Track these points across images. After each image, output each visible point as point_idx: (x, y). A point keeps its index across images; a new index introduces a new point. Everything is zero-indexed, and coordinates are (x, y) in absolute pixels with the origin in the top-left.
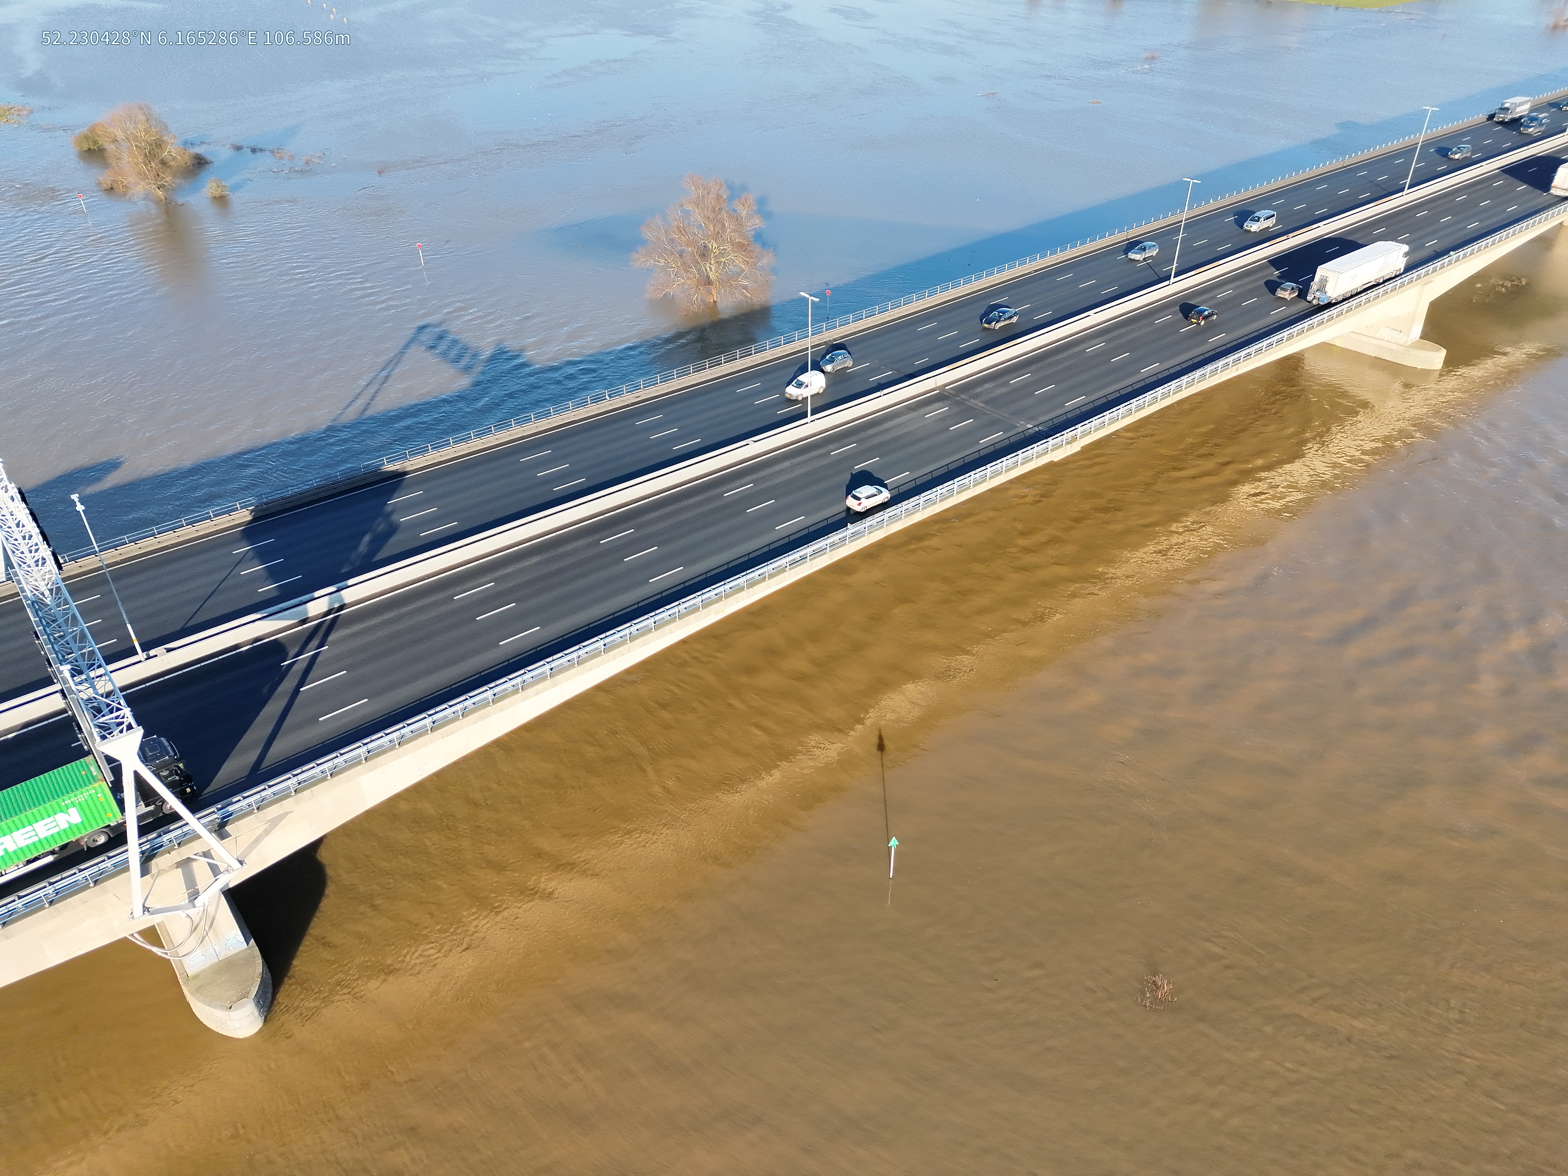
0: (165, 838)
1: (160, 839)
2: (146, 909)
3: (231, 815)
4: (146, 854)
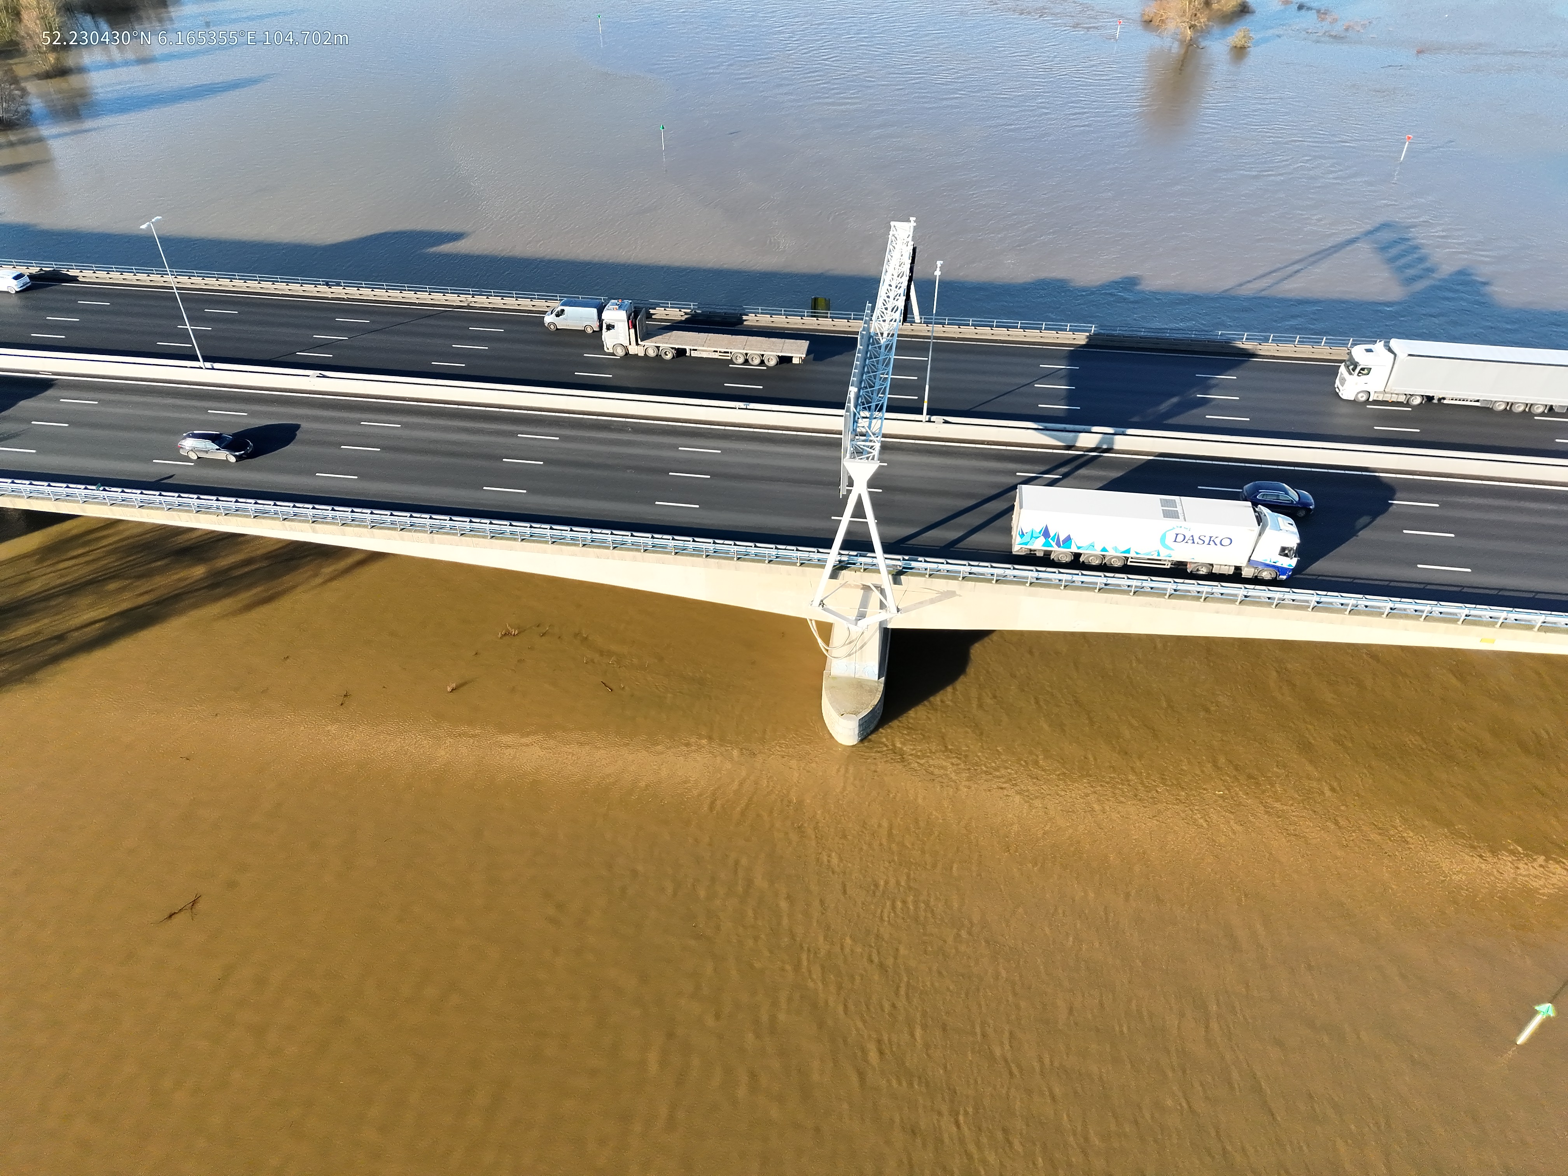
0: (858, 559)
1: (854, 558)
2: (822, 604)
3: (910, 569)
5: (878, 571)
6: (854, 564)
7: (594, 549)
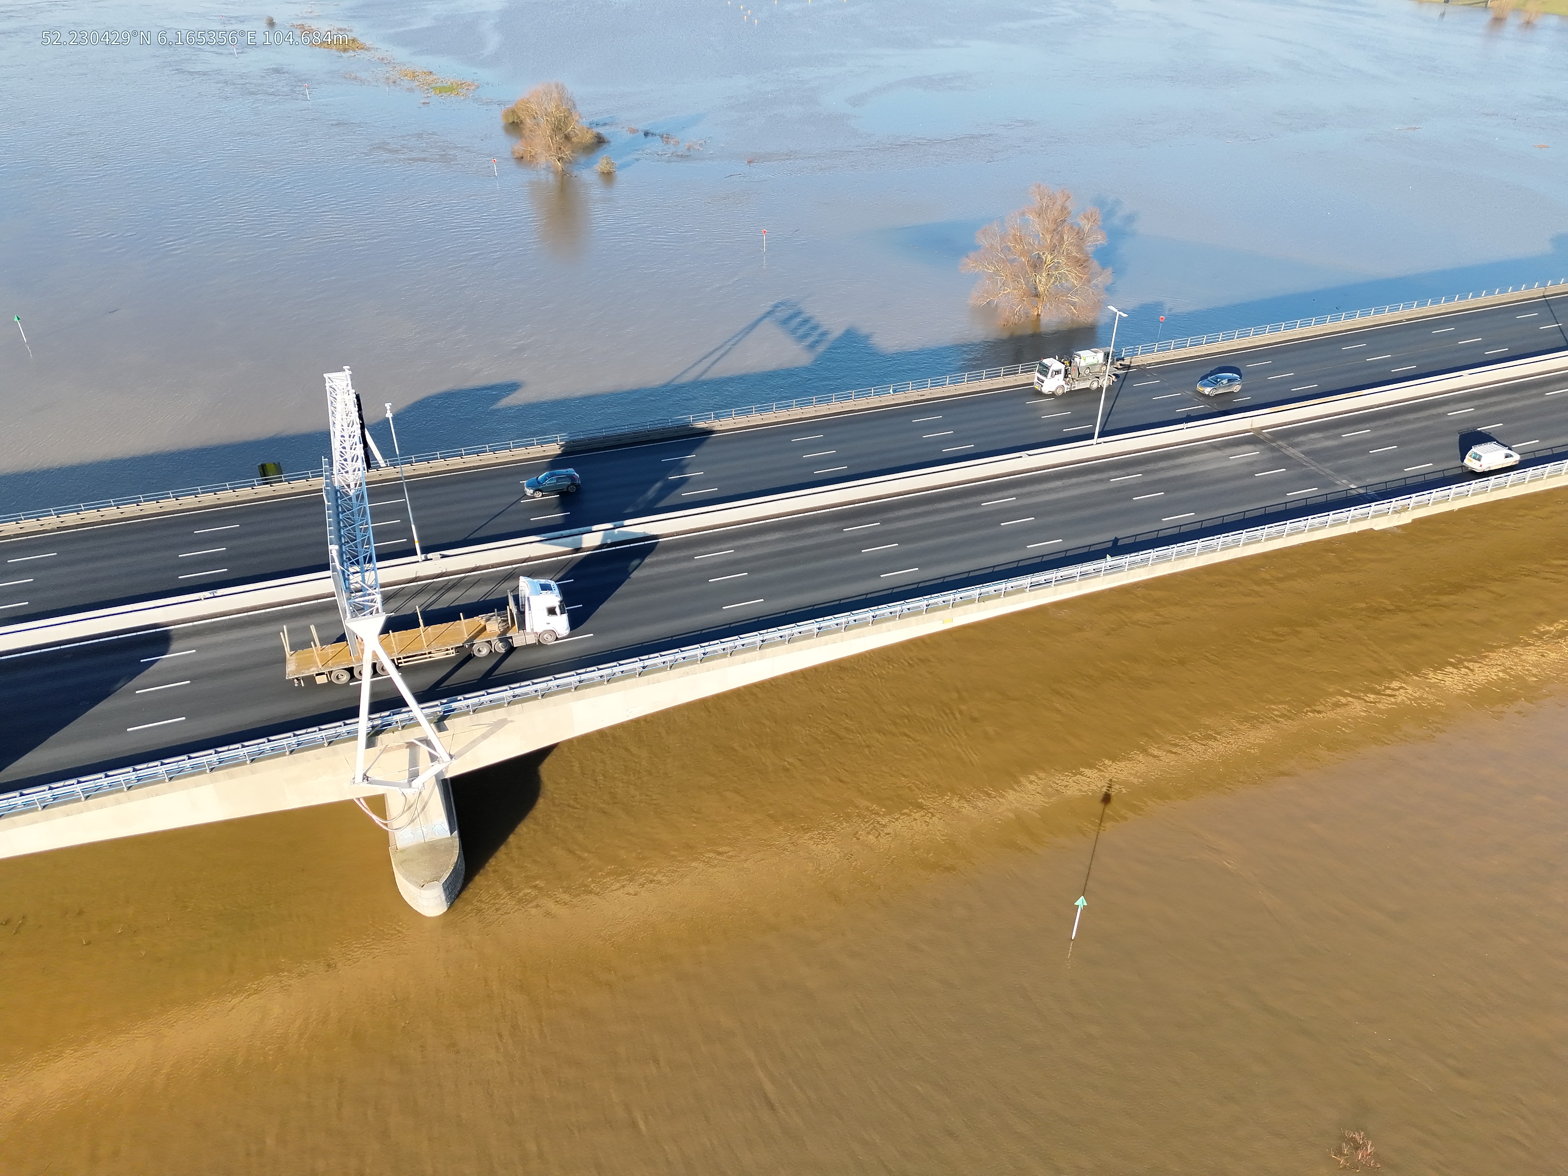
0: (397, 717)
2: (366, 778)
3: (453, 710)
4: (374, 729)
5: (418, 724)
6: (390, 725)
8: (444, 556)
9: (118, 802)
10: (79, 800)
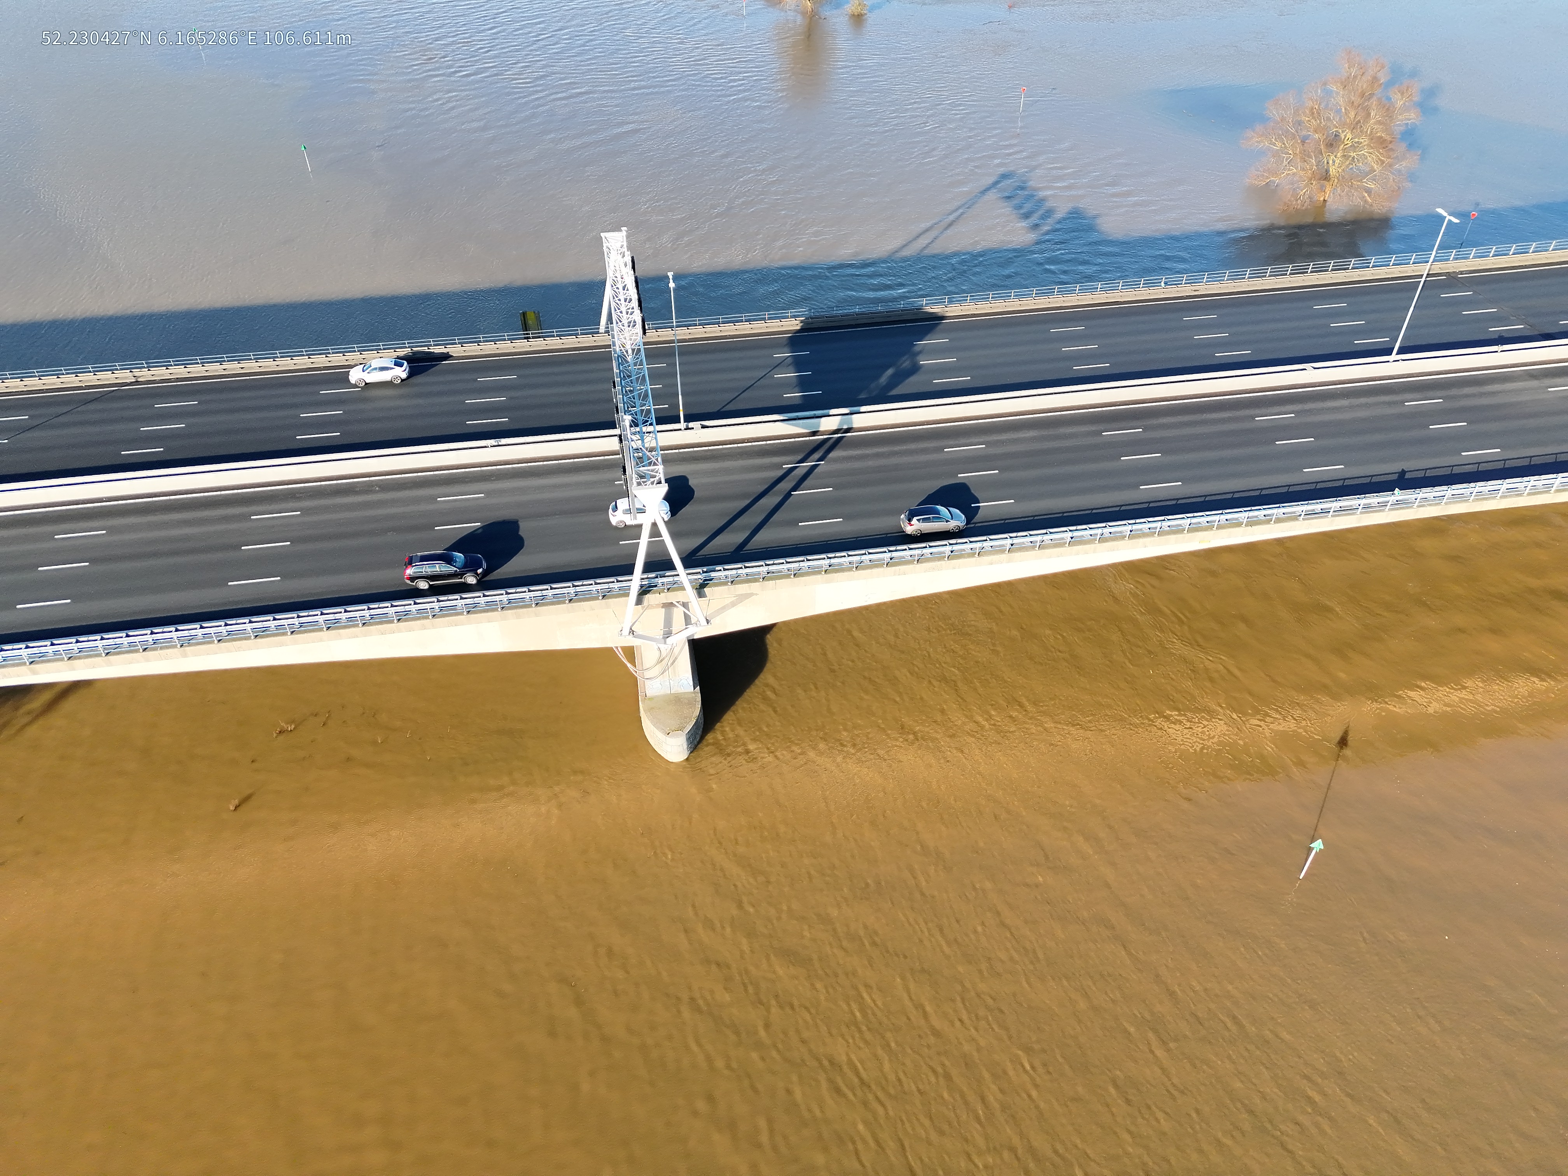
0: (660, 580)
1: (657, 579)
2: (632, 632)
3: (711, 580)
4: (644, 588)
5: (683, 589)
6: (656, 586)
7: (377, 626)
8: (703, 427)
9: (424, 628)
10: (392, 622)
